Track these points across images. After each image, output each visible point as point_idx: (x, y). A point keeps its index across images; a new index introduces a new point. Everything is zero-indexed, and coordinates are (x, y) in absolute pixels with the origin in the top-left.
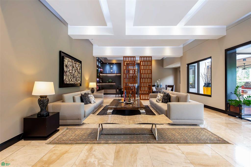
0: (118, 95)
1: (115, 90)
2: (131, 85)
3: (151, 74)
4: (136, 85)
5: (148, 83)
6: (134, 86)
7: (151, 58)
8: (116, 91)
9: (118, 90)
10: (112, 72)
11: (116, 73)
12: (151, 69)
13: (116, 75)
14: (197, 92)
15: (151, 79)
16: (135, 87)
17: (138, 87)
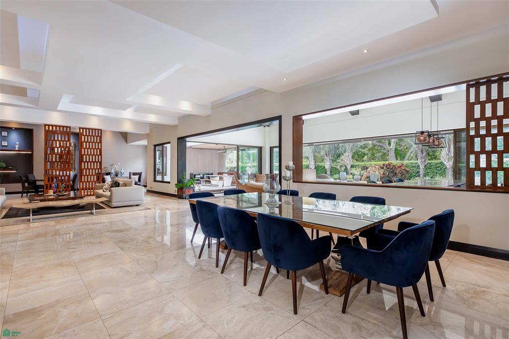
0: (26, 194)
1: (21, 184)
2: (61, 172)
3: (100, 156)
4: (72, 174)
5: (94, 170)
6: (68, 174)
7: (100, 131)
8: (23, 186)
9: (26, 185)
10: (6, 146)
11: (17, 149)
12: (100, 148)
13: (19, 153)
14: (161, 180)
15: (101, 163)
16: (69, 177)
17: (75, 176)
